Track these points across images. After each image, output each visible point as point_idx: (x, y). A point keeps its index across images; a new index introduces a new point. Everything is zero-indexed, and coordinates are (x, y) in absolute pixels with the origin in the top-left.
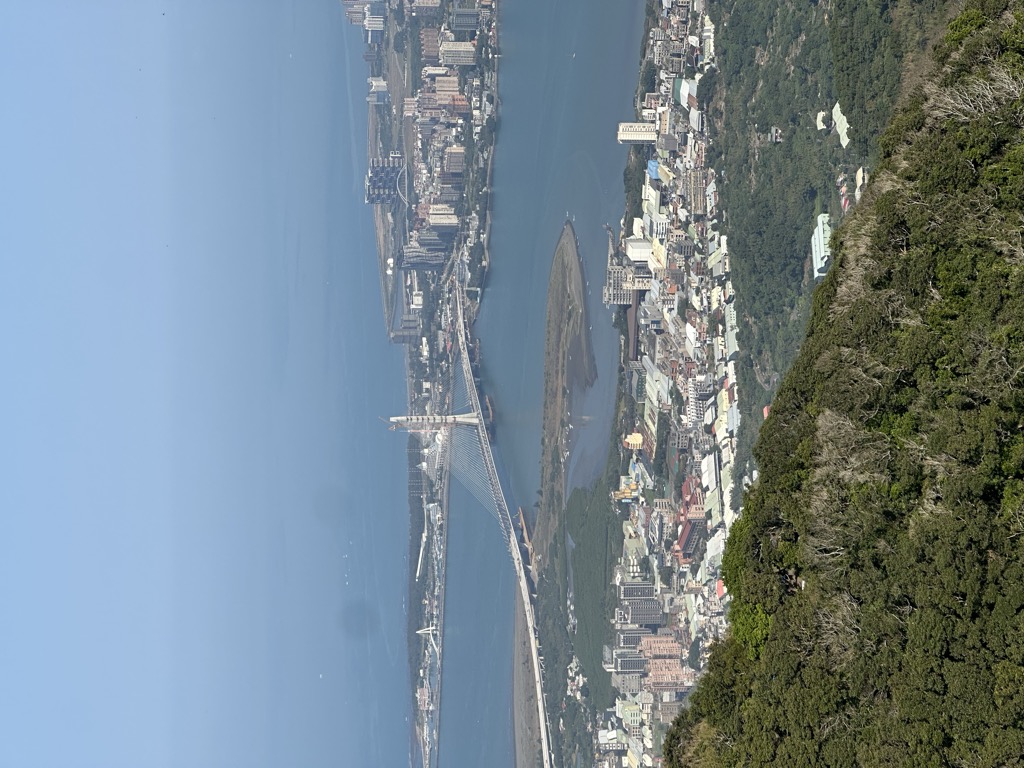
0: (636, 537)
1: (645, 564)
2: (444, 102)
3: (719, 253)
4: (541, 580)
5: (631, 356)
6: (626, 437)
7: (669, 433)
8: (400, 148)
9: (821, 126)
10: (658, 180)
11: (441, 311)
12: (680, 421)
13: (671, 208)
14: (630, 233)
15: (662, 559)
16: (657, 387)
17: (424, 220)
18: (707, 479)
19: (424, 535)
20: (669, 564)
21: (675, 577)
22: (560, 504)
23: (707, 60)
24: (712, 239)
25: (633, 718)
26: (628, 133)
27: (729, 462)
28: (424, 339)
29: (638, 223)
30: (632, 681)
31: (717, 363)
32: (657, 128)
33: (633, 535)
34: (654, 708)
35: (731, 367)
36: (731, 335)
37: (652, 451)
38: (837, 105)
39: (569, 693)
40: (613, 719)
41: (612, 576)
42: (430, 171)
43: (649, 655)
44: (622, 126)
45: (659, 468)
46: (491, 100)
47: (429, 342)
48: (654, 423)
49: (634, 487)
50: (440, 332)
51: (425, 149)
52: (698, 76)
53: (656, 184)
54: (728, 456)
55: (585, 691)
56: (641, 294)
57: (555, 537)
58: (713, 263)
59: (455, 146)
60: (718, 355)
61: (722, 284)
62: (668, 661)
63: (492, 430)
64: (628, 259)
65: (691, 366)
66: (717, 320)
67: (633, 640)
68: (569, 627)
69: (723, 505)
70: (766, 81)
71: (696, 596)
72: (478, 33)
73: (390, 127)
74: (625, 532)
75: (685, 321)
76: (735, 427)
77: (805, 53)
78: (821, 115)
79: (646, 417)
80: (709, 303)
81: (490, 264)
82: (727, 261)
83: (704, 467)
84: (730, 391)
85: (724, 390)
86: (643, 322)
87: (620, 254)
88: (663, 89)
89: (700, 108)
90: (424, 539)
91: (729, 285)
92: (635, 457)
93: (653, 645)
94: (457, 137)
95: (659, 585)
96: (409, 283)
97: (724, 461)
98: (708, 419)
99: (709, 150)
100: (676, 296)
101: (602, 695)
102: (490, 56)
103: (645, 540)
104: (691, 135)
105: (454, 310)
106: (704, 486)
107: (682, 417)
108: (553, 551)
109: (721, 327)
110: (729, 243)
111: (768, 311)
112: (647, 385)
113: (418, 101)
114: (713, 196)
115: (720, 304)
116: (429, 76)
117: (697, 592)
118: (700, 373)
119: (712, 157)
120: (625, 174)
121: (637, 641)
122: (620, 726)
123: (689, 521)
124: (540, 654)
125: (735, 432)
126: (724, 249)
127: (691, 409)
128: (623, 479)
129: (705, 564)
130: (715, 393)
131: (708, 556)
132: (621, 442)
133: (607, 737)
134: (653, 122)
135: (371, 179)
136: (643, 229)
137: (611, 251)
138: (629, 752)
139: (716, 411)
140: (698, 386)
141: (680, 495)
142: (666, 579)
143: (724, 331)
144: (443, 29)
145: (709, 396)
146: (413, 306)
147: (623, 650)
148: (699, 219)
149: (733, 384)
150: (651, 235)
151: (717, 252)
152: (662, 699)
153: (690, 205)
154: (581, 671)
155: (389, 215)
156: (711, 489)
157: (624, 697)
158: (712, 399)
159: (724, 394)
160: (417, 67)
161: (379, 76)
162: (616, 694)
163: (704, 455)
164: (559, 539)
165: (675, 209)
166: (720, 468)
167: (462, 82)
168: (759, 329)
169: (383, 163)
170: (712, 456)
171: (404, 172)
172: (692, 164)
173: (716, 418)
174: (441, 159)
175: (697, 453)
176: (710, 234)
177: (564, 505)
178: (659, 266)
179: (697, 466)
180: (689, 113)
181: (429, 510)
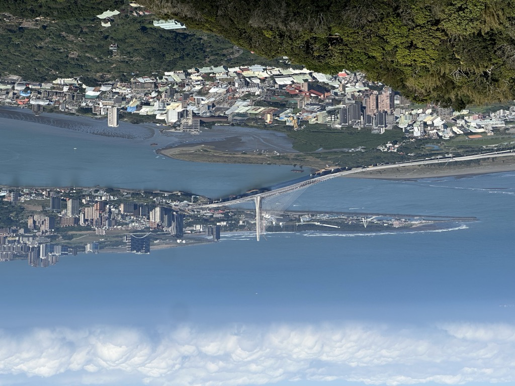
0: (317, 118)
1: (330, 113)
2: (98, 215)
3: (174, 76)
4: (338, 164)
5: (226, 120)
6: (266, 122)
7: (264, 101)
8: (121, 237)
9: (109, 25)
10: (137, 107)
11: (204, 215)
12: (259, 96)
13: (151, 100)
14: (163, 121)
15: (328, 104)
16: (241, 107)
17: (158, 224)
18: (288, 81)
19: (316, 223)
20: (331, 101)
21: (337, 98)
22: (301, 156)
23: (76, 82)
24: (167, 79)
25: (408, 119)
26: (113, 122)
27: (279, 71)
28: (218, 224)
29: (158, 117)
30: (390, 119)
31: (229, 77)
32: (111, 107)
33: (316, 118)
34: (402, 108)
35: (231, 70)
36: (215, 70)
37: (274, 109)
38: (98, 16)
39: (395, 151)
40: (408, 128)
41: (336, 129)
42: (133, 221)
43: (376, 111)
44: (110, 125)
45: (282, 106)
46: (96, 191)
47: (219, 222)
48: (260, 108)
49: (292, 118)
50: (214, 216)
51: (122, 224)
52: (84, 86)
53: (139, 107)
54: (276, 71)
55: (395, 143)
56: (194, 115)
57: (317, 158)
58: (179, 79)
59: (120, 209)
60: (225, 76)
61: (190, 74)
62: (379, 101)
63: (263, 190)
64: (177, 121)
65: (230, 90)
66: (207, 77)
67: (369, 119)
68: (363, 151)
69: (301, 74)
70: (86, 52)
71: (347, 87)
72: (62, 198)
73: (111, 242)
74: (315, 123)
75: (208, 93)
76: (260, 68)
77: (72, 32)
78: (103, 24)
79: (257, 112)
80: (199, 81)
81: (180, 191)
82: (178, 72)
83: (282, 83)
84: (243, 70)
85: (243, 73)
86: (208, 114)
87: (175, 126)
88: (91, 104)
89: (100, 85)
90: (319, 224)
91: (190, 71)
92: (277, 118)
93: (371, 109)
94: (116, 208)
95: (341, 106)
96: (190, 232)
97: (278, 73)
98: (258, 81)
99: (122, 81)
100: (195, 97)
101: (397, 135)
102: (74, 191)
103: (318, 113)
104: (114, 90)
105: (203, 209)
106: (291, 83)
107: (256, 94)
108: (325, 159)
109: (211, 75)
110: (169, 71)
111: (203, 52)
112: (241, 112)
113: (98, 228)
114: (145, 79)
115: (199, 76)
116: (85, 222)
117: (344, 87)
118: (234, 85)
119: (125, 80)
120: (135, 123)
121: (369, 117)
122: (412, 125)
123: (308, 90)
124: (376, 165)
125: (264, 67)
126: (171, 73)
127: (252, 90)
128: (287, 124)
129: (331, 83)
130: (244, 78)
131: (326, 81)
132: (269, 125)
133: (417, 132)
134: (107, 110)
135: (137, 251)
136: (162, 114)
137: (173, 130)
138: (425, 121)
139: (253, 77)
140: (241, 86)
141: (296, 95)
142: (339, 102)
143: (213, 73)
144: (60, 216)
145: (246, 81)
146: (201, 230)
147: (374, 124)
148: (156, 87)
149: (239, 68)
150: (165, 110)
151: (173, 77)
152: (398, 104)
153: (149, 90)
154: (384, 144)
155: (155, 242)
156: (292, 79)
157: (398, 123)
158: (247, 79)
159: (245, 74)
160: (80, 229)
161: (85, 248)
162: (396, 127)
163: (276, 83)
164: (318, 156)
165: (152, 98)
166: (282, 75)
167: (88, 205)
168: (212, 55)
169: (129, 245)
170: (276, 79)
171: (134, 235)
172: (129, 89)
173: (257, 77)
174: (127, 215)
175: (274, 87)
176: (164, 80)
177: (301, 153)
178: (181, 106)
179: (281, 87)
180: (103, 91)
181: (304, 221)
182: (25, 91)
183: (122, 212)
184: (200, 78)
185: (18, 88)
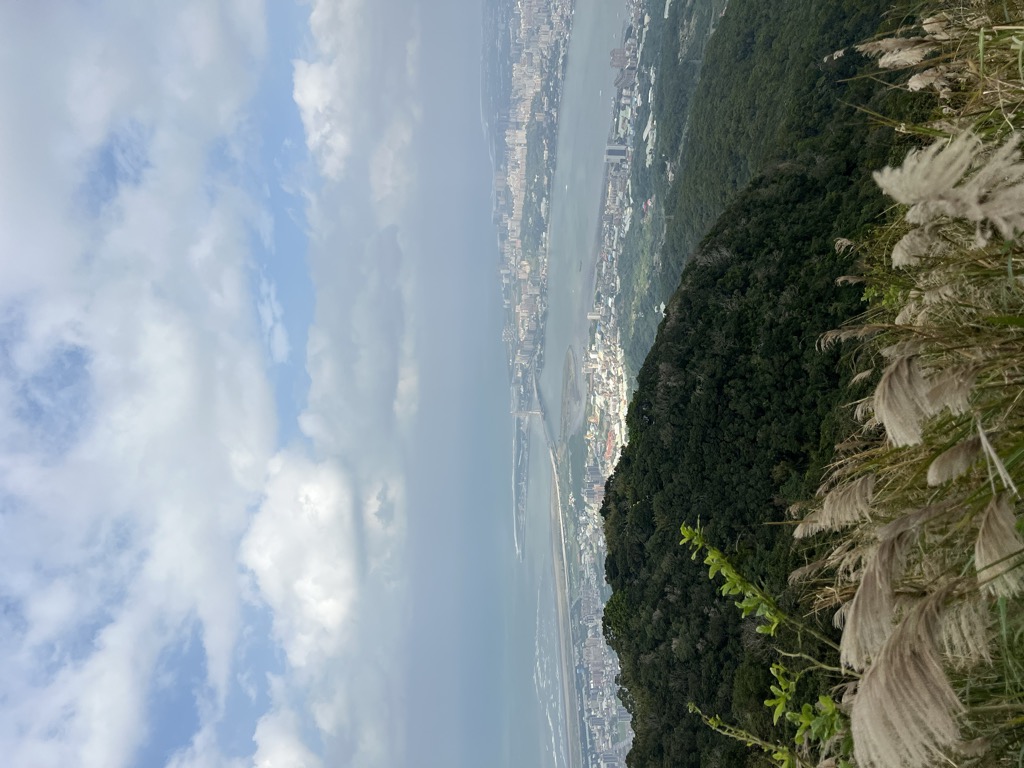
0: (592, 451)
1: (595, 460)
3: (621, 355)
4: (560, 465)
5: (591, 390)
6: (589, 418)
7: (603, 416)
10: (601, 332)
13: (605, 341)
14: (591, 349)
16: (600, 400)
19: (521, 452)
20: (603, 460)
21: (605, 464)
23: (617, 291)
24: (619, 351)
25: (591, 512)
26: (590, 316)
27: (624, 426)
29: (593, 346)
30: (591, 500)
32: (601, 314)
36: (625, 383)
37: (598, 423)
38: (662, 303)
39: (569, 504)
40: (584, 512)
41: (584, 464)
42: (524, 330)
43: (597, 491)
44: (588, 314)
45: (600, 427)
46: (544, 306)
47: (524, 387)
48: (599, 413)
49: (592, 435)
50: (527, 384)
52: (615, 296)
54: (624, 423)
55: (575, 503)
56: (594, 370)
58: (619, 359)
59: (532, 322)
60: (620, 390)
63: (544, 418)
64: (590, 358)
65: (611, 393)
66: (620, 378)
67: (591, 486)
68: (570, 482)
69: (622, 440)
70: (638, 297)
74: (589, 450)
75: (609, 378)
77: (651, 286)
79: (596, 411)
80: (618, 372)
82: (624, 358)
85: (622, 401)
86: (595, 379)
88: (602, 301)
89: (615, 307)
91: (624, 366)
92: (592, 425)
93: (598, 488)
94: (533, 318)
95: (600, 467)
98: (617, 411)
99: (618, 321)
100: (607, 370)
101: (580, 505)
102: (544, 291)
104: (612, 316)
106: (616, 433)
107: (608, 410)
110: (624, 352)
112: (596, 400)
113: (520, 307)
114: (619, 336)
115: (621, 373)
118: (614, 396)
120: (590, 330)
122: (586, 515)
124: (560, 491)
125: (626, 415)
127: (611, 408)
128: (588, 432)
129: (615, 460)
131: (617, 457)
132: (587, 420)
133: (583, 518)
134: (599, 312)
136: (596, 348)
137: (585, 356)
138: (590, 524)
140: (613, 400)
141: (607, 437)
143: (622, 382)
144: (528, 282)
145: (617, 403)
146: (518, 375)
147: (588, 489)
148: (614, 344)
149: (626, 400)
150: (598, 350)
153: (611, 340)
154: (574, 497)
155: (510, 345)
156: (618, 435)
164: (567, 452)
166: (621, 428)
168: (635, 381)
170: (618, 423)
172: (612, 326)
173: (620, 410)
175: (613, 423)
177: (568, 440)
179: (613, 427)
180: (611, 309)
182: (612, 257)
185: (614, 253)
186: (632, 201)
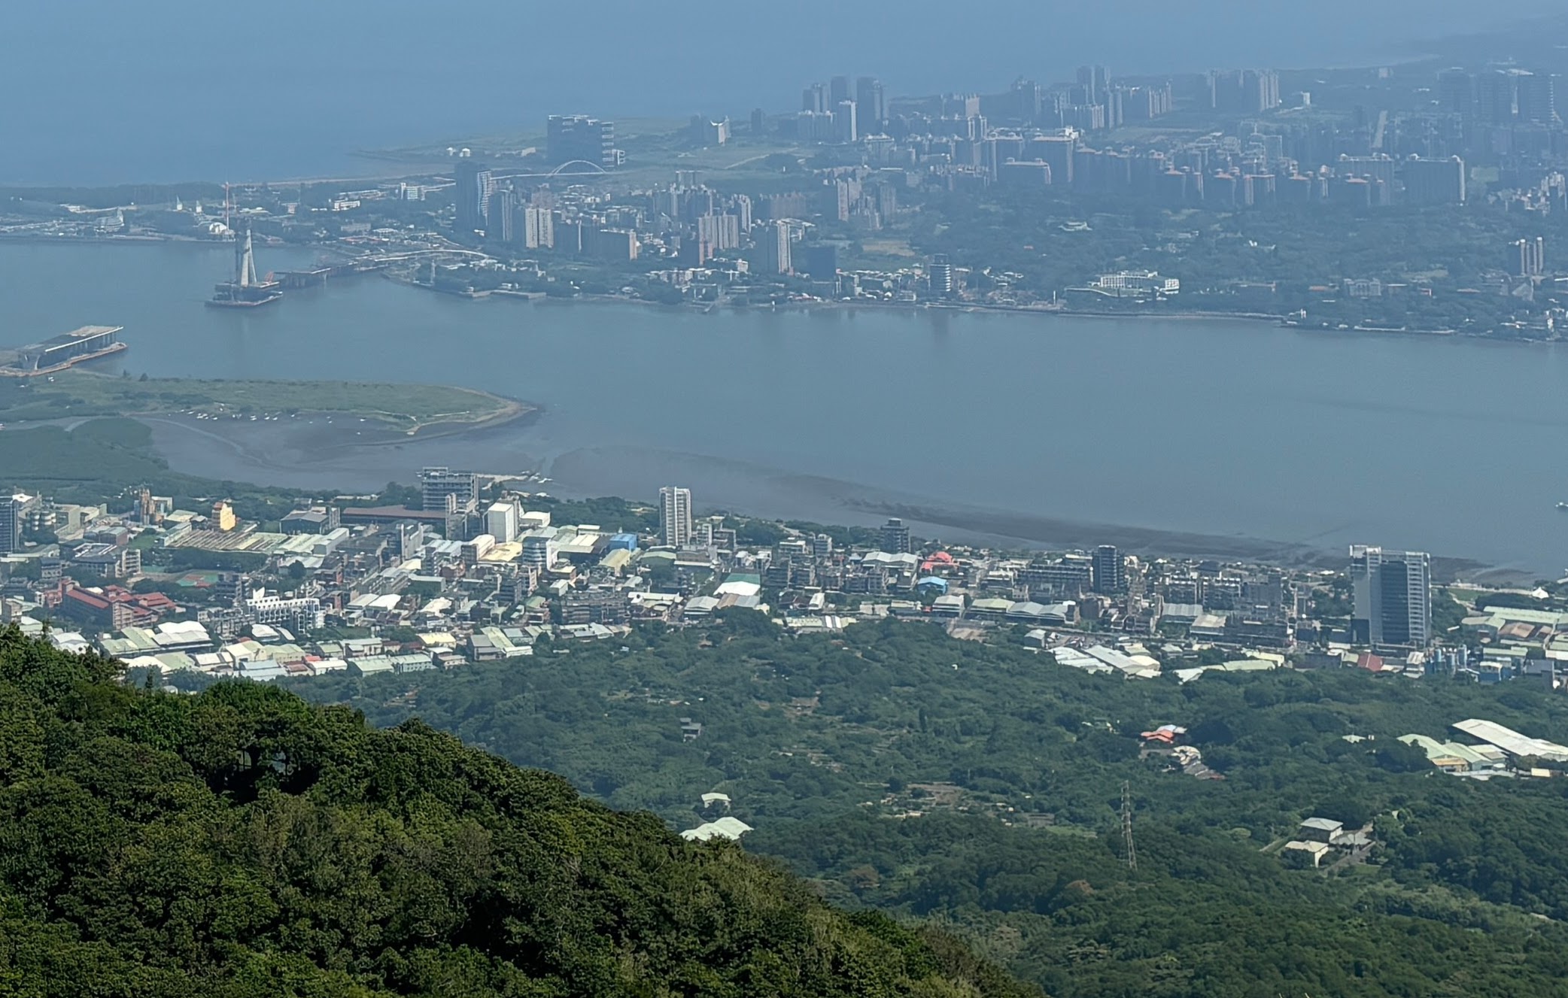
2: (701, 227)
5: (348, 511)
6: (229, 505)
7: (237, 570)
8: (629, 165)
9: (708, 798)
10: (609, 550)
12: (256, 585)
13: (568, 569)
14: (531, 505)
15: (51, 564)
17: (528, 200)
18: (173, 631)
23: (789, 619)
24: (525, 632)
27: (197, 664)
29: (545, 517)
31: (343, 643)
32: (685, 548)
33: (87, 519)
35: (337, 664)
36: (388, 664)
42: (600, 208)
44: (685, 492)
47: (351, 210)
49: (156, 519)
50: (369, 226)
51: (635, 201)
52: (765, 608)
53: (602, 548)
54: (207, 663)
56: (439, 526)
57: (81, 402)
58: (491, 635)
59: (638, 244)
60: (356, 645)
61: (458, 650)
64: (487, 506)
65: (337, 602)
70: (766, 715)
72: (805, 276)
75: (402, 593)
77: (813, 774)
79: (259, 536)
80: (434, 630)
81: (470, 297)
82: (497, 657)
83: (188, 625)
84: (304, 664)
85: (304, 654)
87: (497, 493)
88: (743, 555)
89: (716, 612)
91: (458, 660)
92: (200, 519)
94: (652, 246)
97: (199, 657)
98: (260, 630)
99: (659, 626)
100: (440, 579)
103: (81, 537)
104: (677, 598)
106: (161, 626)
107: (262, 591)
109: (395, 648)
112: (305, 536)
113: (700, 189)
114: (588, 633)
115: (430, 646)
116: (738, 206)
118: (327, 617)
119: (649, 629)
120: (615, 499)
123: (110, 604)
126: (512, 651)
127: (274, 603)
128: (170, 501)
130: (299, 641)
132: (220, 499)
134: (693, 539)
135: (583, 122)
136: (535, 527)
137: (499, 479)
139: (272, 643)
140: (308, 613)
141: (145, 590)
142: (22, 570)
143: (389, 653)
144: (808, 224)
145: (294, 632)
146: (403, 186)
148: (555, 611)
149: (314, 670)
150: (526, 540)
151: (507, 642)
153: (576, 599)
155: (533, 150)
156: (156, 637)
158: (289, 636)
159: (297, 652)
160: (749, 187)
161: (731, 131)
163: (205, 626)
165: (566, 576)
166: (188, 651)
167: (733, 254)
168: (398, 709)
169: (606, 140)
170: (206, 637)
171: (597, 170)
172: (636, 601)
173: (263, 644)
174: (618, 226)
175: (210, 615)
176: (534, 631)
177: (127, 414)
178: (481, 552)
179: (190, 616)
180: (711, 595)
181: (114, 214)
183: (632, 233)
184: (428, 639)
185: (954, 599)
186: (1187, 675)
